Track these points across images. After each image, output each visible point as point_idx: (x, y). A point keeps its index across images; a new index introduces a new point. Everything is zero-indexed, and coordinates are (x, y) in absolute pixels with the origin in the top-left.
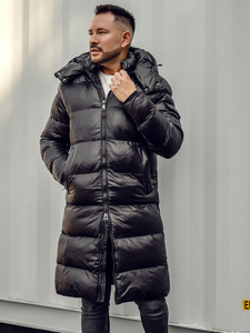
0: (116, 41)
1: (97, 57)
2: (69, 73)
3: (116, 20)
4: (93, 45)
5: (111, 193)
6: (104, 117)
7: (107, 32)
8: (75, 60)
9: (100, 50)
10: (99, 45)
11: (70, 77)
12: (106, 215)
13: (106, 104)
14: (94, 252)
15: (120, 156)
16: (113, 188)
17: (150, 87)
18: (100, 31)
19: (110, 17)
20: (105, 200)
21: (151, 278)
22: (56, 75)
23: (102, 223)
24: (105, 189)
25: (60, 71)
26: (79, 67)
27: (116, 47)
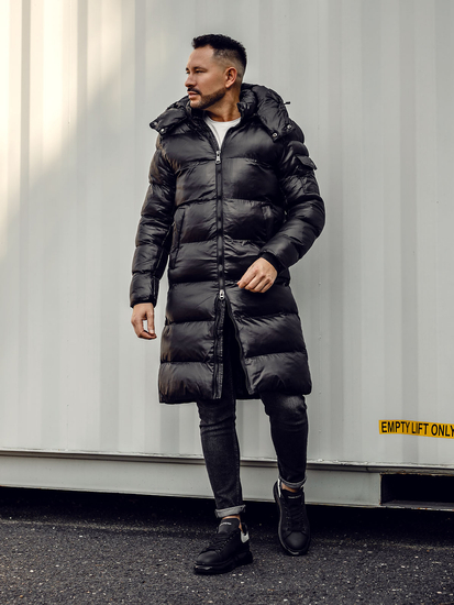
0: (217, 80)
1: (196, 102)
2: (168, 123)
3: (216, 54)
4: (190, 87)
5: (228, 265)
6: (219, 171)
7: (205, 71)
8: (175, 106)
9: (198, 93)
10: (197, 88)
11: (169, 126)
12: (222, 292)
13: (221, 155)
14: (206, 338)
15: (240, 219)
16: (231, 259)
17: (280, 131)
18: (196, 70)
19: (209, 52)
20: (221, 274)
21: (288, 364)
22: (152, 126)
23: (218, 301)
24: (221, 260)
25: (156, 121)
26: (180, 114)
27: (217, 88)
